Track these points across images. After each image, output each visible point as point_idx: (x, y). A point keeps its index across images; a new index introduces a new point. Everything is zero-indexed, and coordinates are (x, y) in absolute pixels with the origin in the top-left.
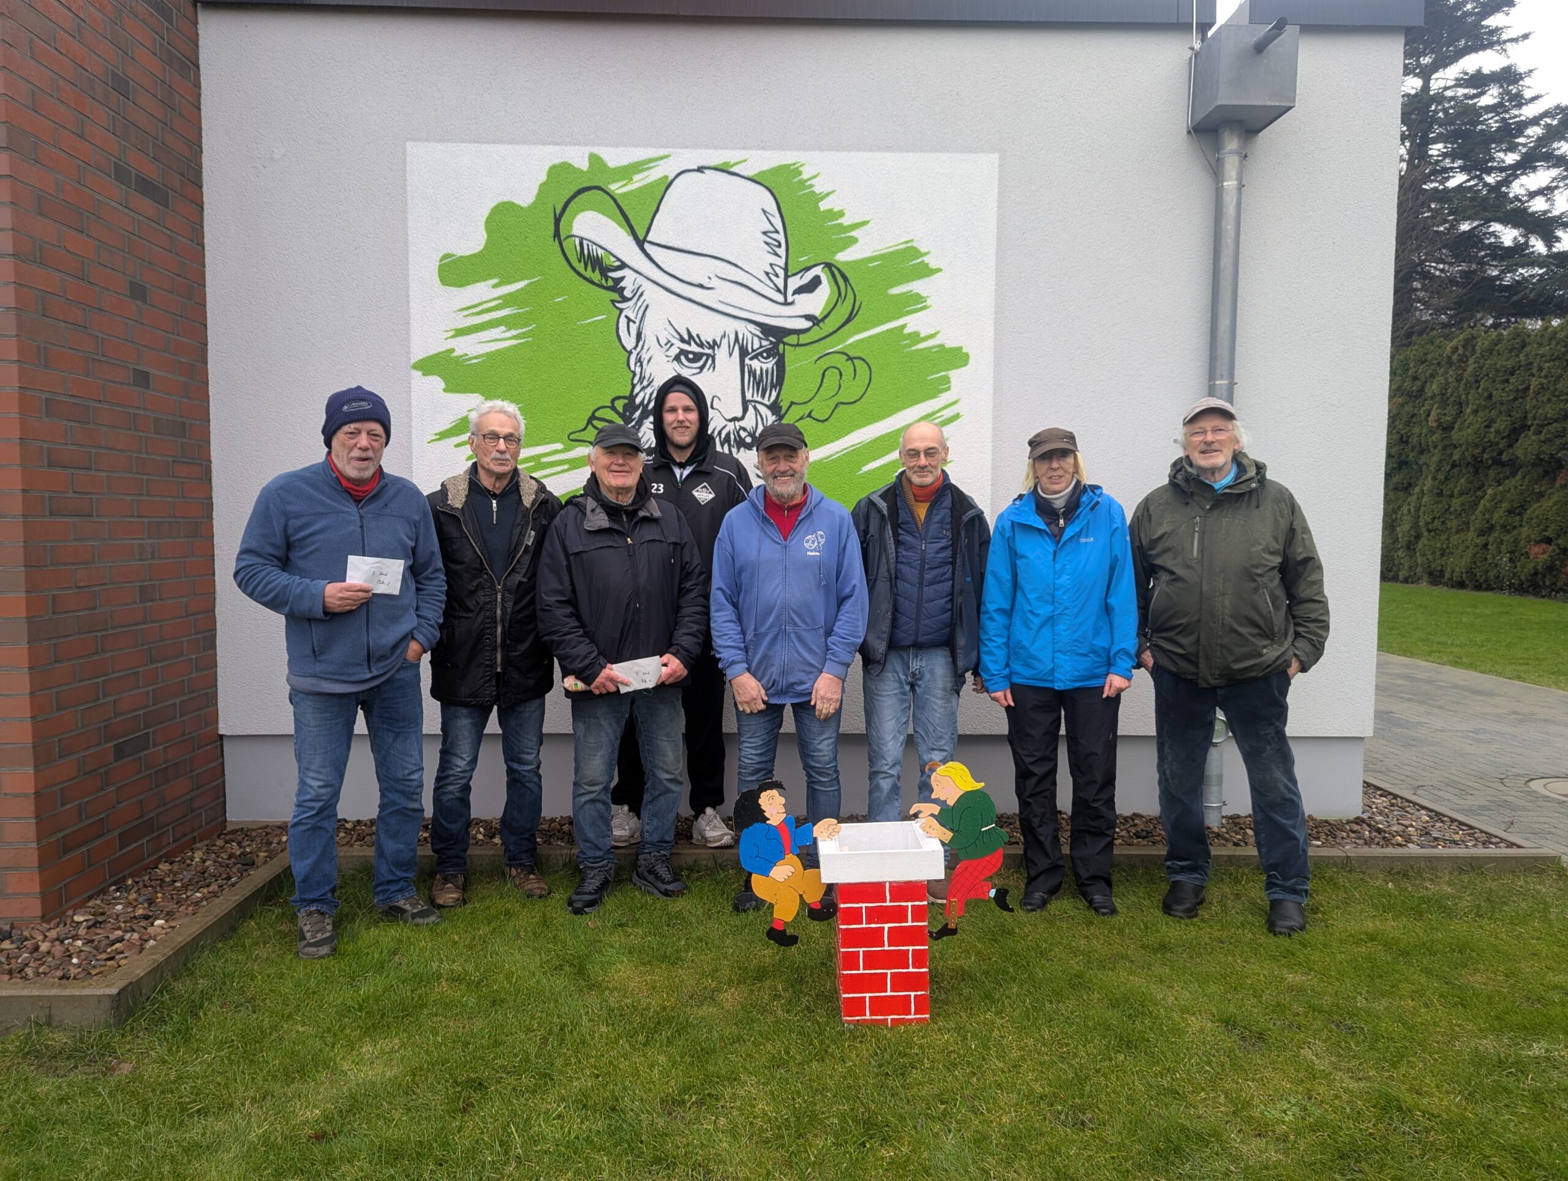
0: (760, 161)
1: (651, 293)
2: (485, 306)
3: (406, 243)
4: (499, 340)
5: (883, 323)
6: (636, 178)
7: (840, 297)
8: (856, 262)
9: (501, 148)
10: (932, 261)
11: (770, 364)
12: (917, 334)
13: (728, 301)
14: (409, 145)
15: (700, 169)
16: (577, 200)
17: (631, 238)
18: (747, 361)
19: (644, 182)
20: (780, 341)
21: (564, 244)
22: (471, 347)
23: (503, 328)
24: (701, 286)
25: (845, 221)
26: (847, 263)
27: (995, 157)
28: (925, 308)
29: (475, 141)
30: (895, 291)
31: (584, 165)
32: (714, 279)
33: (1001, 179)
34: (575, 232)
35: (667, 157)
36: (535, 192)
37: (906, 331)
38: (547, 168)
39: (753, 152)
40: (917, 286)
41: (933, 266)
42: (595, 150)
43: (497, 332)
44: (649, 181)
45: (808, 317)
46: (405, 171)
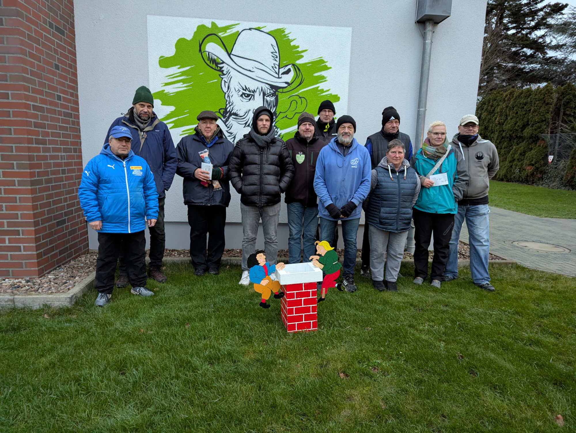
0: (271, 27)
1: (233, 73)
2: (175, 75)
3: (147, 52)
4: (180, 87)
5: (311, 86)
6: (228, 31)
7: (297, 76)
8: (303, 64)
9: (180, 18)
10: (328, 65)
11: (273, 99)
12: (323, 90)
13: (259, 76)
14: (148, 17)
15: (250, 29)
16: (207, 38)
17: (226, 53)
18: (265, 97)
19: (231, 33)
20: (276, 91)
21: (203, 54)
22: (171, 90)
23: (182, 83)
24: (250, 71)
25: (300, 49)
26: (300, 64)
27: (350, 29)
28: (326, 81)
29: (171, 16)
30: (316, 75)
31: (210, 26)
32: (254, 68)
33: (352, 37)
34: (206, 50)
35: (238, 24)
36: (192, 35)
37: (319, 89)
38: (197, 26)
39: (268, 24)
40: (323, 73)
41: (329, 66)
42: (214, 21)
43: (180, 85)
44: (232, 32)
45: (286, 83)
46: (146, 26)
